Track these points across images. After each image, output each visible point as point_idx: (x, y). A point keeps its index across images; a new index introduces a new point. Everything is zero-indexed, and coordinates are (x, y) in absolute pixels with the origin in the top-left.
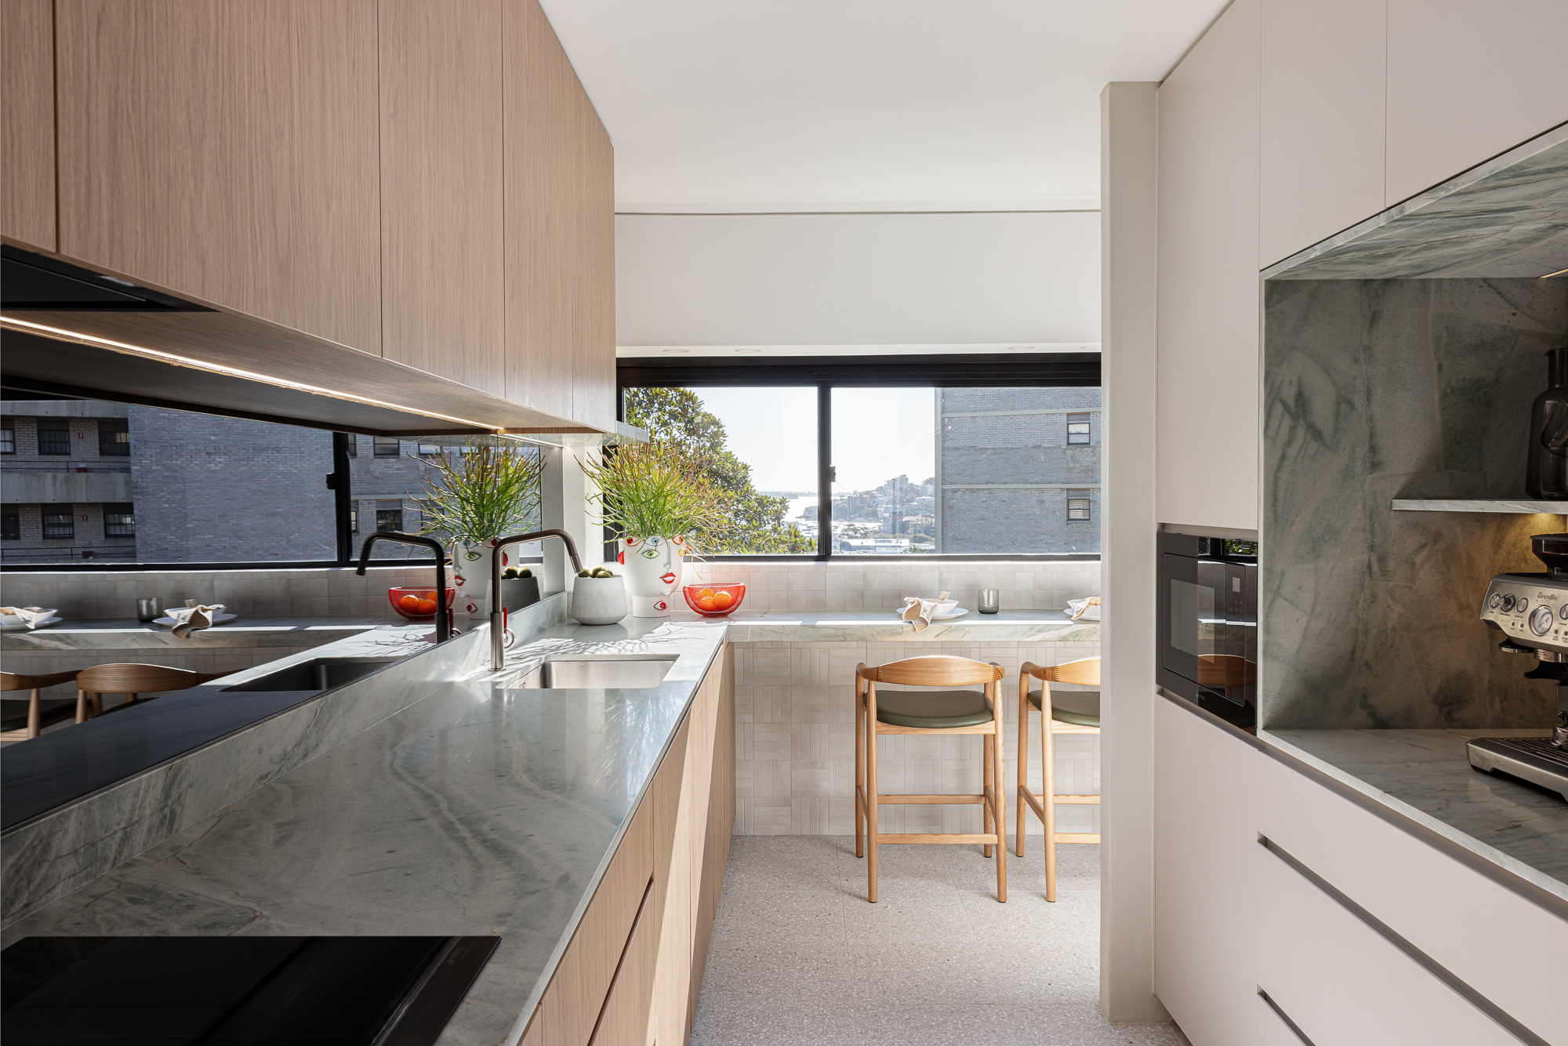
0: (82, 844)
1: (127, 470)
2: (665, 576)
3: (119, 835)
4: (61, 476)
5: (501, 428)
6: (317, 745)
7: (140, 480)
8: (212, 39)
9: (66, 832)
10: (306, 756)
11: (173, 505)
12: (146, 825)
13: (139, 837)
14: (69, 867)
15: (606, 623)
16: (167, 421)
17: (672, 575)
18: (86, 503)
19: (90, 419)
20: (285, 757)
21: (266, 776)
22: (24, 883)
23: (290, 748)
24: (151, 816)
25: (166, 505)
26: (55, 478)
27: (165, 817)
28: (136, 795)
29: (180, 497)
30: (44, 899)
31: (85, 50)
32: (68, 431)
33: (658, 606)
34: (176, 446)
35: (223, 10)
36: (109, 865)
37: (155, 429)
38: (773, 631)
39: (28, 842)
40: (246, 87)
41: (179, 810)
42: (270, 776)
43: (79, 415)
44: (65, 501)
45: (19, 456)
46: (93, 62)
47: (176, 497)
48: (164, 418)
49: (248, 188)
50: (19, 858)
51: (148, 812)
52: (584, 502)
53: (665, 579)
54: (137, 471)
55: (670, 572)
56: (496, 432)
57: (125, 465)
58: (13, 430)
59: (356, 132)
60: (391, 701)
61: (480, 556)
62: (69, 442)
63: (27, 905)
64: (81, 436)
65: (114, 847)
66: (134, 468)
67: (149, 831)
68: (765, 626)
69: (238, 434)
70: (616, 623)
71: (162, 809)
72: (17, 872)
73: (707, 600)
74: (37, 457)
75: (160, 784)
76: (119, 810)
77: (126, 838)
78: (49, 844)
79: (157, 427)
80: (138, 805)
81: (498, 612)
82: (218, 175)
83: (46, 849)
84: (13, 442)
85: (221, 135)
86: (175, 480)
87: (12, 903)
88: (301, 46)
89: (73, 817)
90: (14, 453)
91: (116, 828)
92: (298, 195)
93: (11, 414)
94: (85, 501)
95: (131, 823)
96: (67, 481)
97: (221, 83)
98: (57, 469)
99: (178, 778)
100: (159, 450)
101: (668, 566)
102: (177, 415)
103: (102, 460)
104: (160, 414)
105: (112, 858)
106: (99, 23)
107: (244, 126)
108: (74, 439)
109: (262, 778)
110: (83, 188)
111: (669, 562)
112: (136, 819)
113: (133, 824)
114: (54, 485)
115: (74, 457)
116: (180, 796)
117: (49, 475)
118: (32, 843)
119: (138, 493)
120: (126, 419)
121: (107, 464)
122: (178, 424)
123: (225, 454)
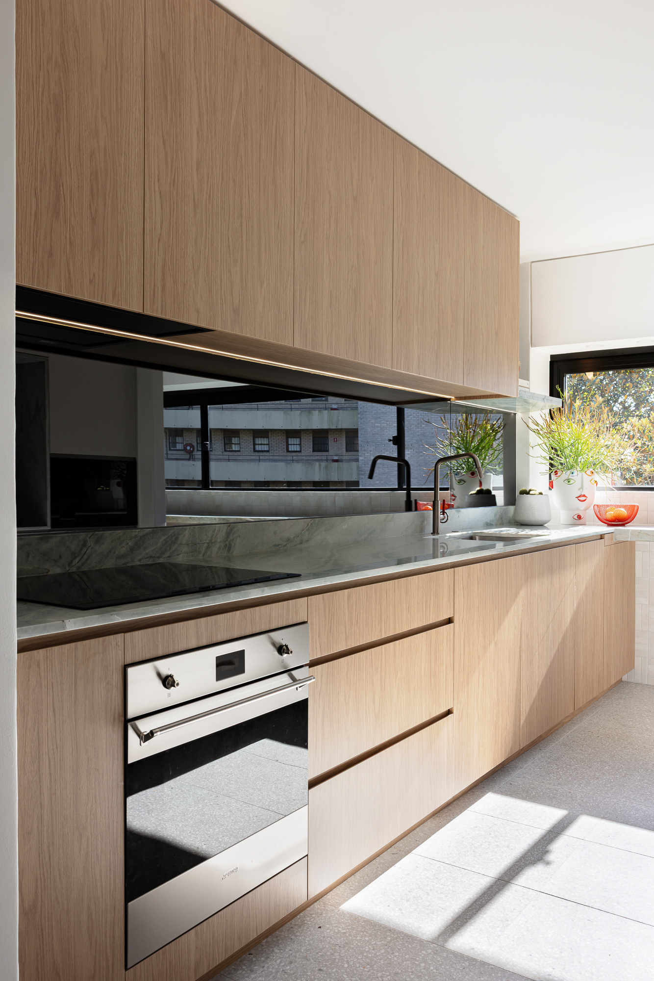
0: (190, 542)
1: (357, 460)
2: (580, 497)
3: (206, 545)
4: (323, 464)
5: (453, 398)
6: (308, 541)
7: (364, 466)
8: (204, 234)
9: (184, 536)
10: (301, 543)
11: (382, 482)
12: (218, 545)
13: (215, 549)
14: (185, 549)
15: (534, 524)
16: (379, 428)
17: (584, 496)
18: (337, 482)
19: (341, 430)
20: (288, 540)
21: (278, 545)
22: (168, 548)
23: (292, 537)
24: (220, 542)
25: (378, 482)
26: (320, 465)
27: (226, 545)
28: (214, 532)
29: (386, 477)
30: (175, 557)
31: (154, 250)
32: (328, 437)
33: (576, 517)
34: (384, 444)
35: (209, 223)
36: (201, 555)
37: (373, 434)
38: (647, 534)
39: (170, 534)
40: (219, 247)
41: (233, 544)
42: (280, 546)
43: (334, 427)
44: (325, 480)
45: (303, 453)
46: (157, 253)
47: (383, 477)
48: (377, 427)
49: (219, 283)
50: (167, 538)
51: (219, 540)
52: (528, 448)
53: (579, 498)
54: (362, 460)
55: (583, 494)
56: (449, 399)
57: (355, 457)
58: (300, 438)
59: (279, 253)
60: (358, 533)
61: (465, 482)
62: (328, 444)
63: (169, 557)
64: (335, 440)
65: (204, 549)
66: (361, 458)
67: (219, 548)
68: (641, 531)
69: (418, 435)
70: (542, 525)
71: (225, 541)
72: (166, 543)
73: (610, 514)
74: (311, 453)
75: (225, 531)
76: (206, 535)
77: (208, 547)
78: (178, 537)
79: (374, 432)
80: (214, 536)
81: (437, 500)
82: (205, 281)
83: (177, 539)
84: (300, 444)
85: (207, 266)
86: (383, 466)
87: (164, 554)
88: (248, 226)
89: (187, 531)
90: (300, 451)
91: (205, 542)
92: (245, 283)
93: (299, 428)
94: (336, 480)
95: (211, 542)
96: (326, 467)
97: (207, 248)
98: (322, 460)
99: (233, 531)
100: (375, 447)
101: (581, 490)
102: (385, 425)
103: (347, 454)
104: (376, 425)
105: (203, 553)
106: (159, 240)
107: (218, 261)
108: (331, 442)
109: (275, 545)
110: (152, 292)
111: (582, 488)
112: (213, 541)
113: (212, 543)
114: (320, 469)
115: (330, 453)
116: (233, 539)
117: (317, 464)
118: (171, 534)
119: (362, 474)
120: (357, 429)
121: (349, 457)
122: (386, 431)
123: (411, 449)
